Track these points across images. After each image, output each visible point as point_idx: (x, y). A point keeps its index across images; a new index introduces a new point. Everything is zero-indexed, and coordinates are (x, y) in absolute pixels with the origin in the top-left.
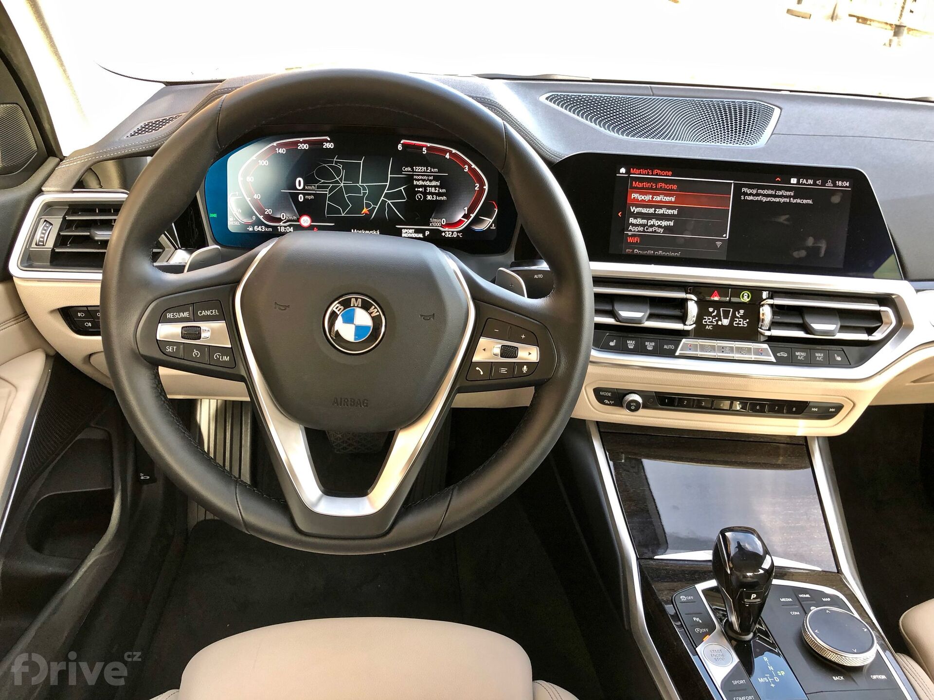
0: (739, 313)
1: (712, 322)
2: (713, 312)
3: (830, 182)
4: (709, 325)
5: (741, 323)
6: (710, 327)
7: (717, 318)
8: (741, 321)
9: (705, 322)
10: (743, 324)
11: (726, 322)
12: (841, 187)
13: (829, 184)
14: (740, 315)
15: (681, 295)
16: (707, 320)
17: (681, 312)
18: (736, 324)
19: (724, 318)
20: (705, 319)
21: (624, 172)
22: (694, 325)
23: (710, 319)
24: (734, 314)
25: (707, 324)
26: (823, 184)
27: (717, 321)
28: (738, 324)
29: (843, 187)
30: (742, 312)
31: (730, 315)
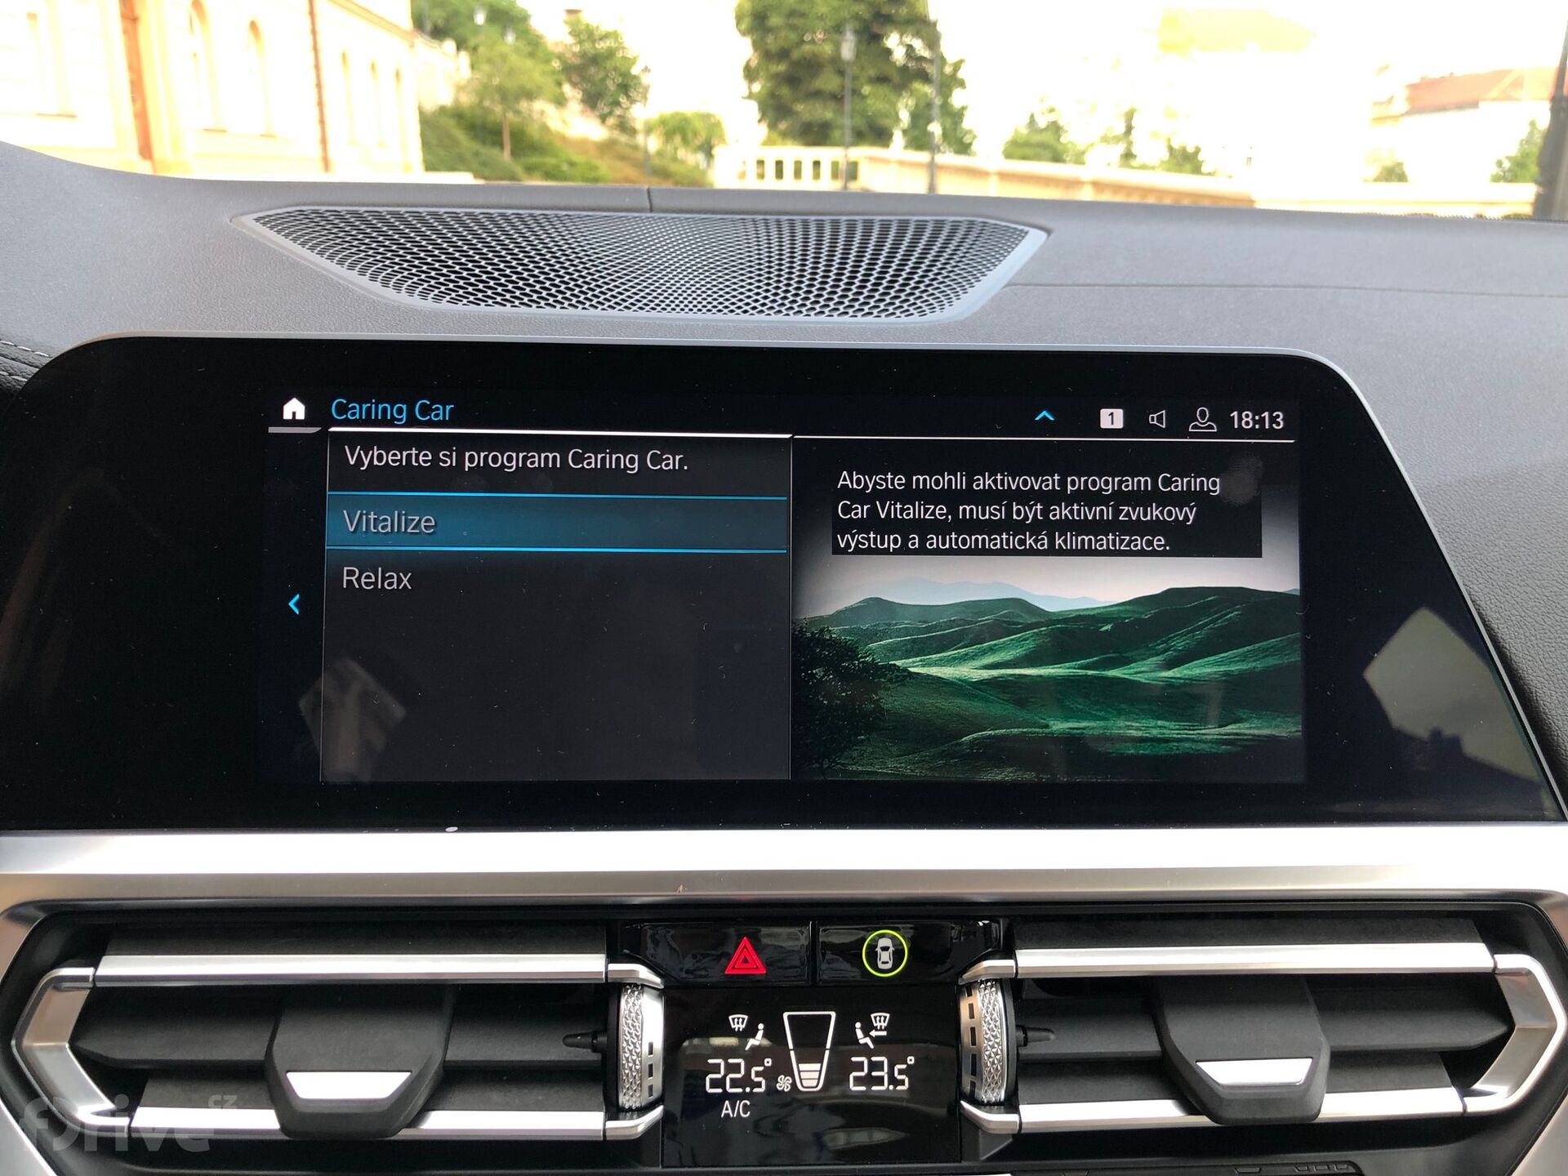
0: (868, 1028)
1: (746, 1081)
2: (750, 1031)
3: (1203, 414)
4: (734, 1098)
5: (884, 1074)
6: (740, 1105)
7: (768, 1062)
8: (880, 1066)
9: (715, 1083)
10: (893, 1081)
11: (810, 1076)
12: (1251, 433)
13: (1203, 422)
14: (875, 1040)
15: (589, 964)
16: (721, 1075)
17: (595, 1049)
18: (858, 1080)
19: (799, 1061)
20: (716, 1069)
21: (301, 416)
22: (658, 1112)
23: (735, 1068)
24: (845, 1037)
25: (726, 1096)
26: (1178, 425)
27: (771, 1075)
28: (869, 1080)
29: (1262, 433)
30: (881, 1020)
31: (828, 1045)
